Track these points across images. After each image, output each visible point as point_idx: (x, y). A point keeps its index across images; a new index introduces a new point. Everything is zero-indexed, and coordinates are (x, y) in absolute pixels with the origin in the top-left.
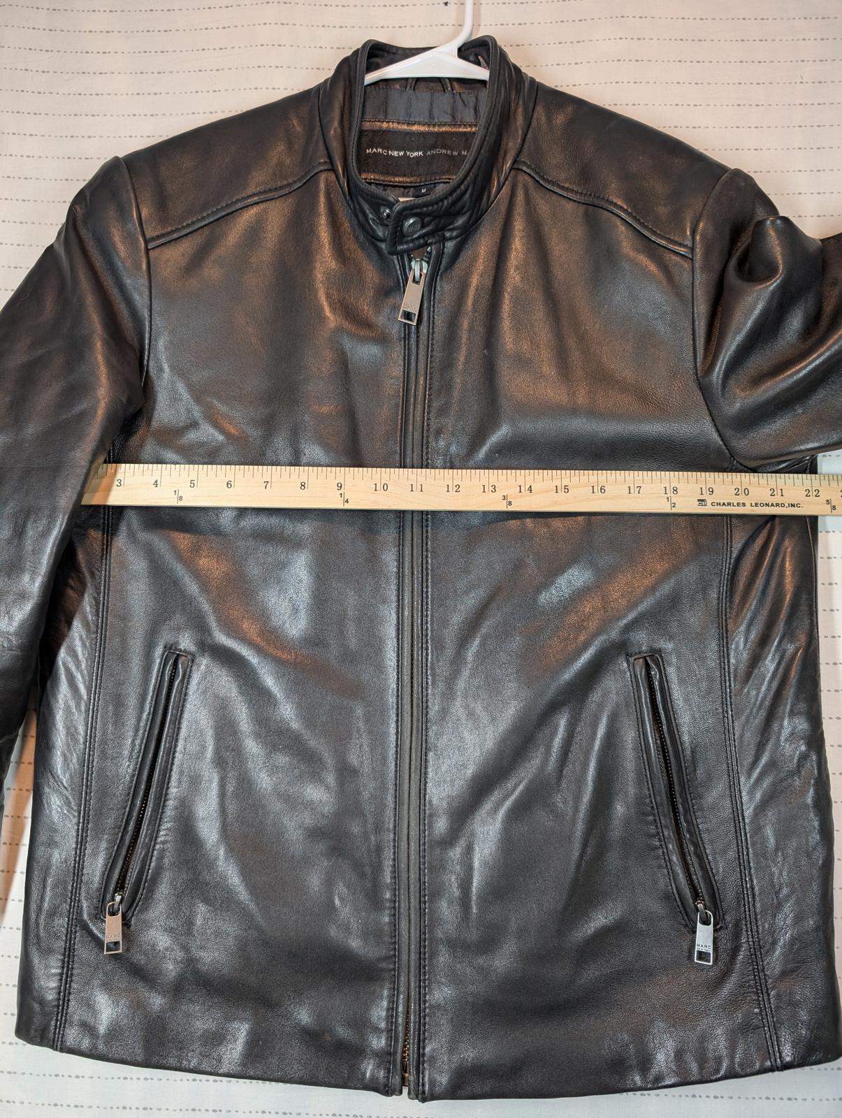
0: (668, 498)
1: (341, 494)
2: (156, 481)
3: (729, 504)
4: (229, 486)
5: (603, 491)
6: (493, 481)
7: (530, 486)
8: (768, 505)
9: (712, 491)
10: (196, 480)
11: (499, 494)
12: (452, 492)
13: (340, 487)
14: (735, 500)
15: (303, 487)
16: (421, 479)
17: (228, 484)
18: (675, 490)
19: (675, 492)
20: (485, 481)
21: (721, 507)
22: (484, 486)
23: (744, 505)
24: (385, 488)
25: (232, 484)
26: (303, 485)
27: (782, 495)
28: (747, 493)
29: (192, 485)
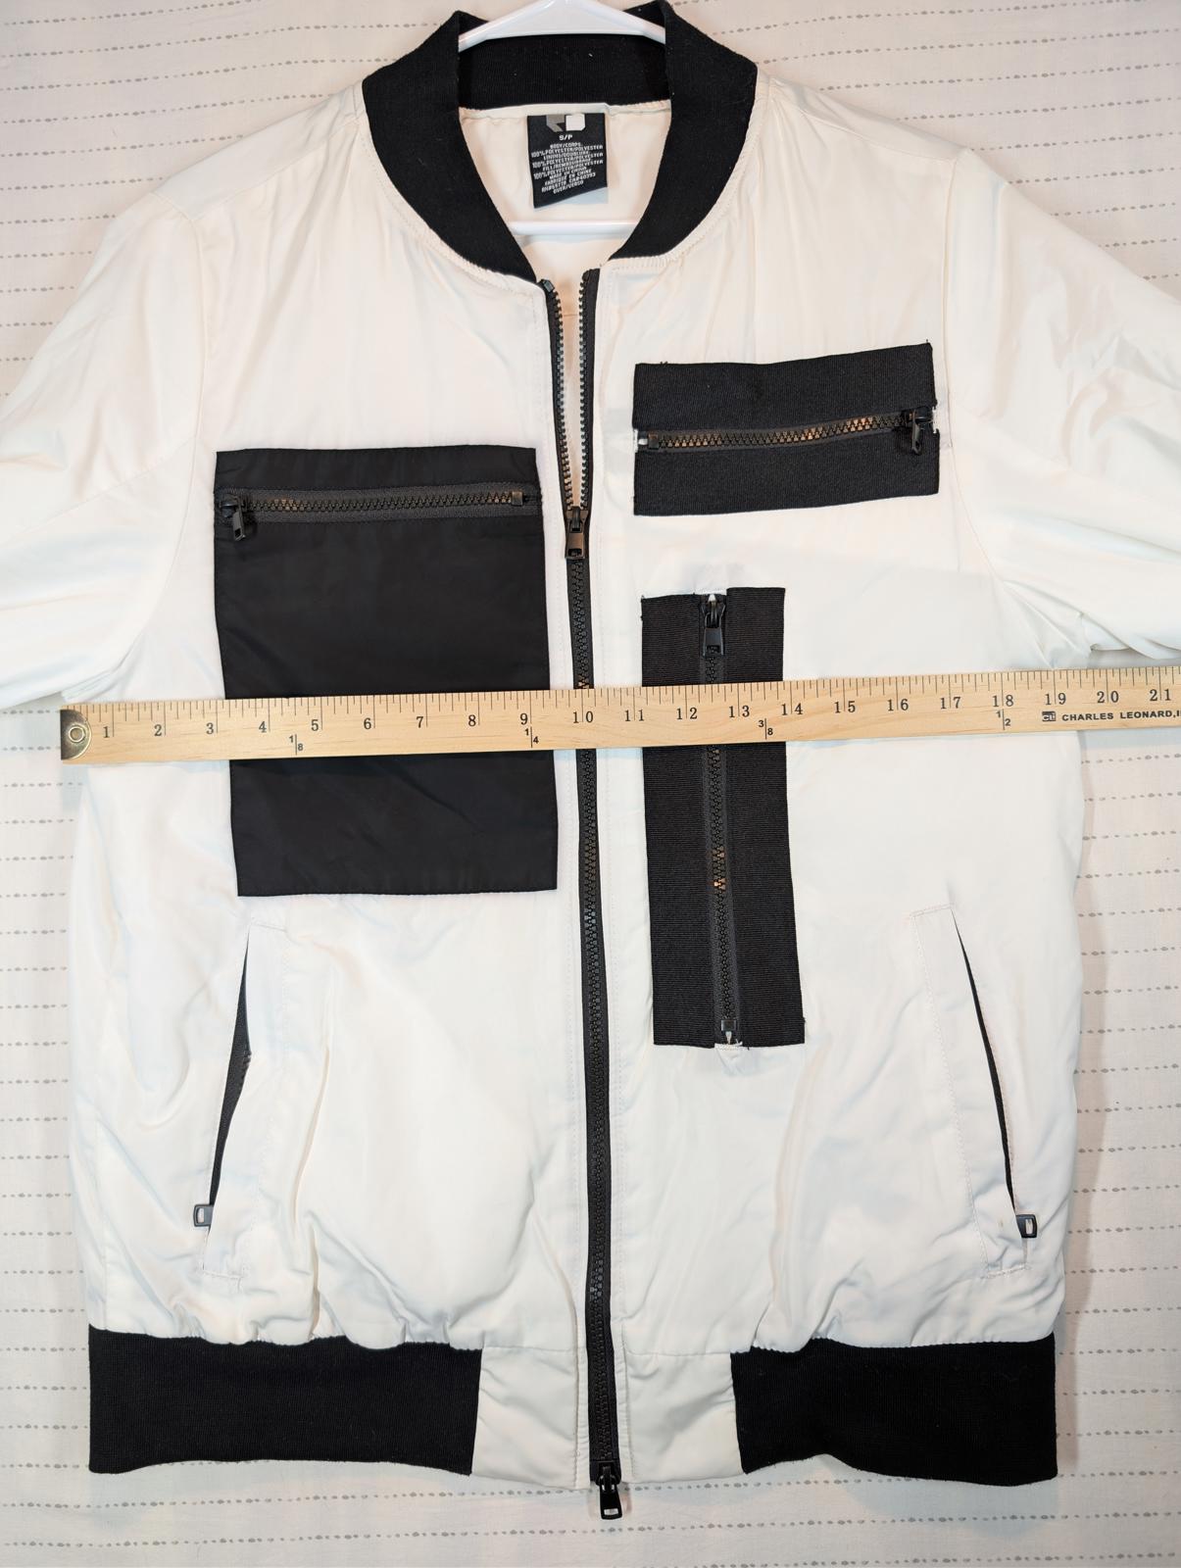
0: (999, 713)
1: (527, 730)
2: (263, 723)
3: (1089, 716)
4: (368, 725)
5: (905, 707)
6: (745, 699)
7: (799, 705)
8: (1146, 715)
9: (1064, 699)
10: (319, 719)
11: (754, 719)
12: (686, 720)
13: (525, 719)
14: (1097, 710)
15: (472, 723)
16: (641, 703)
17: (365, 723)
18: (1010, 700)
19: (1010, 703)
20: (732, 701)
21: (1077, 721)
22: (732, 708)
23: (1111, 716)
24: (590, 719)
25: (372, 722)
26: (472, 720)
27: (1168, 699)
28: (1115, 699)
29: (315, 727)
